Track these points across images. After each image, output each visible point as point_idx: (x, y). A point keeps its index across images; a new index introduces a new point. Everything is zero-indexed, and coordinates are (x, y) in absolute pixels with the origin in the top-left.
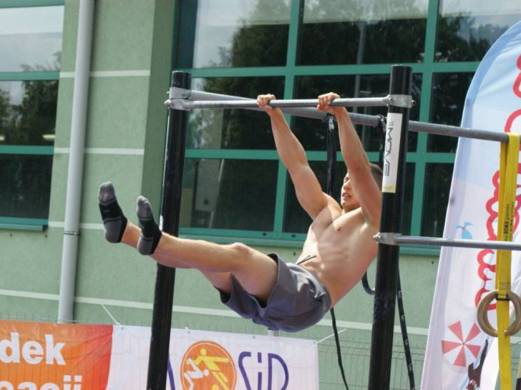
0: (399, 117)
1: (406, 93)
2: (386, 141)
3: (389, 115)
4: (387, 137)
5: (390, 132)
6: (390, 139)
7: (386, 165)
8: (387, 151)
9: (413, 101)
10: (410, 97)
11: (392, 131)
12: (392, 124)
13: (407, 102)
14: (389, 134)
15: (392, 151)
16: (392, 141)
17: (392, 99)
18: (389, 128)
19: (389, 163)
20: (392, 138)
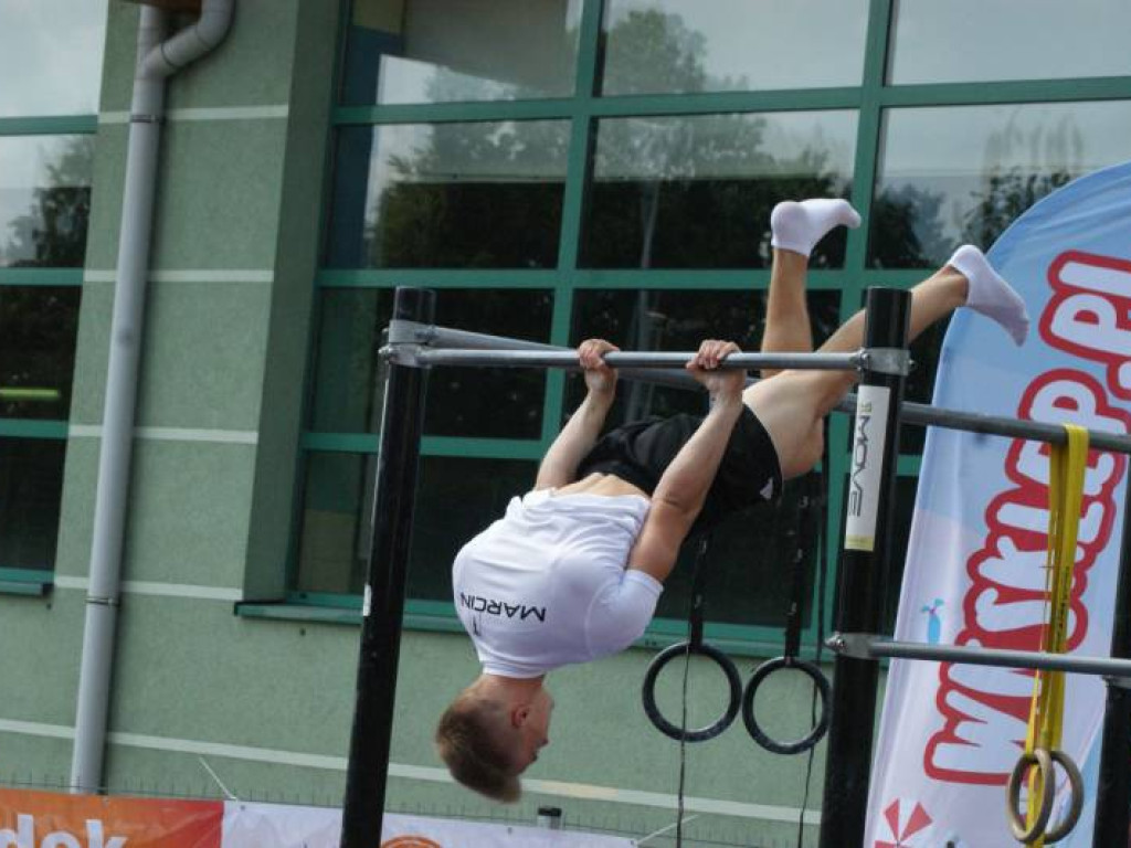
0: (884, 393)
1: (899, 345)
2: (856, 442)
3: (862, 389)
4: (858, 434)
5: (864, 425)
6: (864, 440)
7: (855, 493)
8: (857, 465)
9: (911, 362)
10: (907, 354)
11: (869, 424)
12: (869, 407)
13: (900, 365)
14: (862, 429)
15: (866, 465)
16: (868, 443)
17: (869, 357)
18: (863, 417)
19: (859, 488)
20: (868, 437)
